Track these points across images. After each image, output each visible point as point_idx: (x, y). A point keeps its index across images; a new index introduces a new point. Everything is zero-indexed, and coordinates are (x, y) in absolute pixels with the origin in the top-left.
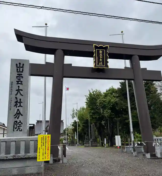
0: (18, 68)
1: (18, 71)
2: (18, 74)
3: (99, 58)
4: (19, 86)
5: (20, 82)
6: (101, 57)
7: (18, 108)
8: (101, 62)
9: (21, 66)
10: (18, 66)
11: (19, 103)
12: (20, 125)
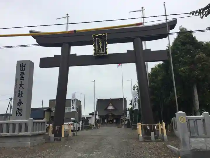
0: (22, 68)
1: (22, 70)
2: (21, 72)
3: (99, 46)
4: (21, 82)
5: (22, 78)
6: (101, 45)
7: (20, 98)
8: (101, 50)
9: (24, 65)
10: (22, 66)
11: (21, 94)
12: (21, 111)
